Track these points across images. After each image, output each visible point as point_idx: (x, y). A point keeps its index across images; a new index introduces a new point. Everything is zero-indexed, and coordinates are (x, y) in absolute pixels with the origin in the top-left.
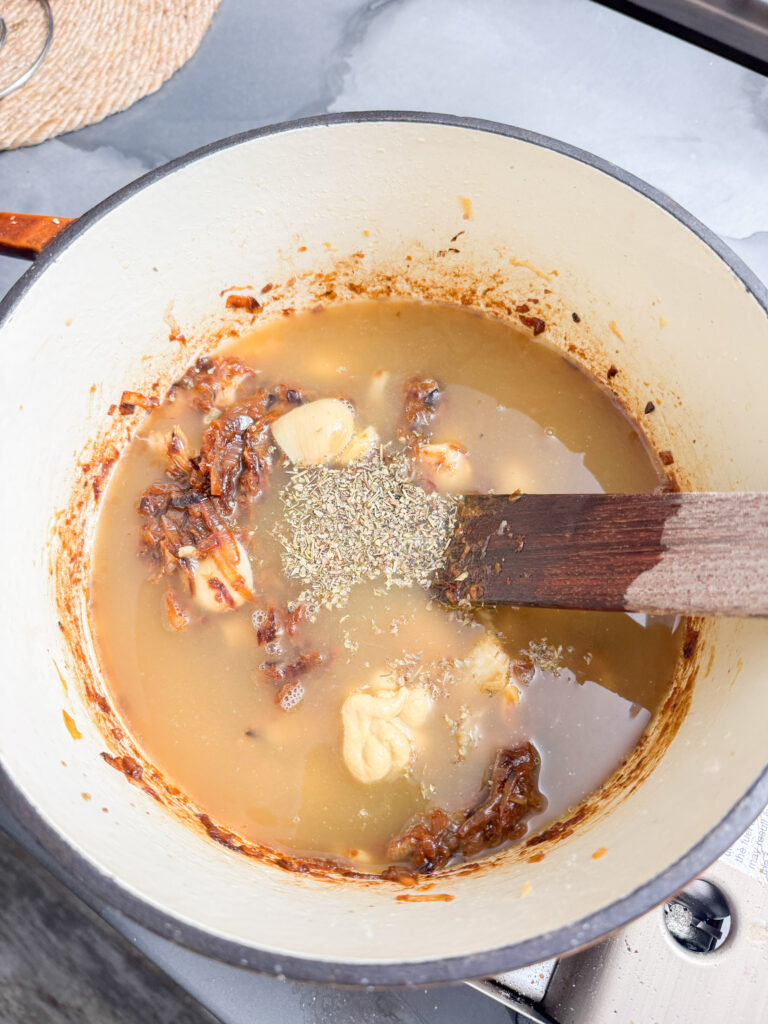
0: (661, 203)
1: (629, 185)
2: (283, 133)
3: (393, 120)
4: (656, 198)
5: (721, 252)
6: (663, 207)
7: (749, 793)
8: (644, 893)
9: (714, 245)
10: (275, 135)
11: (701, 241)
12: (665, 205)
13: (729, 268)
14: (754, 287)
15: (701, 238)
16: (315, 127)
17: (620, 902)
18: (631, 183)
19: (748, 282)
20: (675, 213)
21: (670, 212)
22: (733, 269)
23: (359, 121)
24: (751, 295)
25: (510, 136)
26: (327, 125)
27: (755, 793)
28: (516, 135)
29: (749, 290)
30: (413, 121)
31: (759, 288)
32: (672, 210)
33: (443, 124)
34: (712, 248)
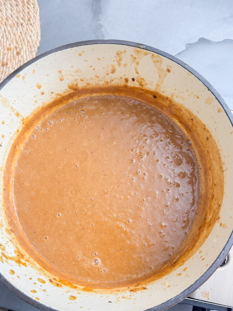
0: (178, 62)
1: (166, 57)
2: (47, 56)
3: (84, 45)
4: (176, 61)
5: (199, 77)
6: (178, 64)
7: (223, 249)
8: (198, 282)
9: (196, 75)
10: (45, 57)
11: (192, 74)
12: (179, 63)
13: (202, 83)
14: (210, 89)
15: (192, 73)
16: (58, 52)
17: (192, 285)
18: (167, 57)
19: (208, 87)
20: (183, 65)
21: (181, 65)
22: (203, 83)
23: (72, 47)
24: (209, 91)
25: (124, 45)
26: (62, 50)
27: (225, 249)
28: (126, 44)
29: (209, 90)
30: (91, 44)
31: (212, 89)
32: (181, 64)
33: (101, 43)
34: (196, 77)
